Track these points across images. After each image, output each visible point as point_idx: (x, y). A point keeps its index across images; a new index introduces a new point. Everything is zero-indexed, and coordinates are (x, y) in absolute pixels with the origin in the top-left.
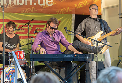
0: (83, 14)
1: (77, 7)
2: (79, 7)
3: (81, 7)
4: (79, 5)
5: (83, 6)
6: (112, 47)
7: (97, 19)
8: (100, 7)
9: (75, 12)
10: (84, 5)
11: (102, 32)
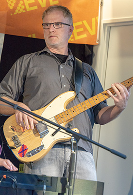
0: (34, 36)
1: (15, 8)
2: (20, 9)
3: (29, 9)
4: (24, 4)
5: (36, 8)
6: (124, 157)
7: (67, 57)
8: (93, 19)
9: (8, 25)
10: (39, 6)
11: (71, 95)
